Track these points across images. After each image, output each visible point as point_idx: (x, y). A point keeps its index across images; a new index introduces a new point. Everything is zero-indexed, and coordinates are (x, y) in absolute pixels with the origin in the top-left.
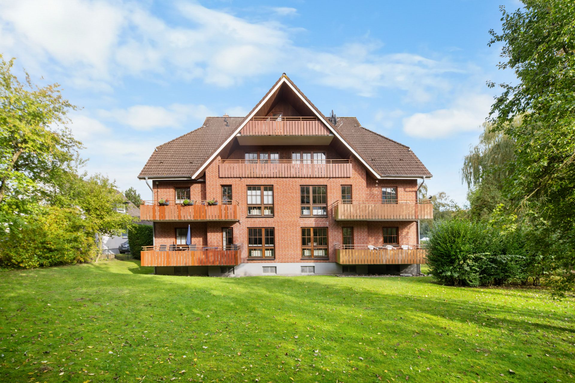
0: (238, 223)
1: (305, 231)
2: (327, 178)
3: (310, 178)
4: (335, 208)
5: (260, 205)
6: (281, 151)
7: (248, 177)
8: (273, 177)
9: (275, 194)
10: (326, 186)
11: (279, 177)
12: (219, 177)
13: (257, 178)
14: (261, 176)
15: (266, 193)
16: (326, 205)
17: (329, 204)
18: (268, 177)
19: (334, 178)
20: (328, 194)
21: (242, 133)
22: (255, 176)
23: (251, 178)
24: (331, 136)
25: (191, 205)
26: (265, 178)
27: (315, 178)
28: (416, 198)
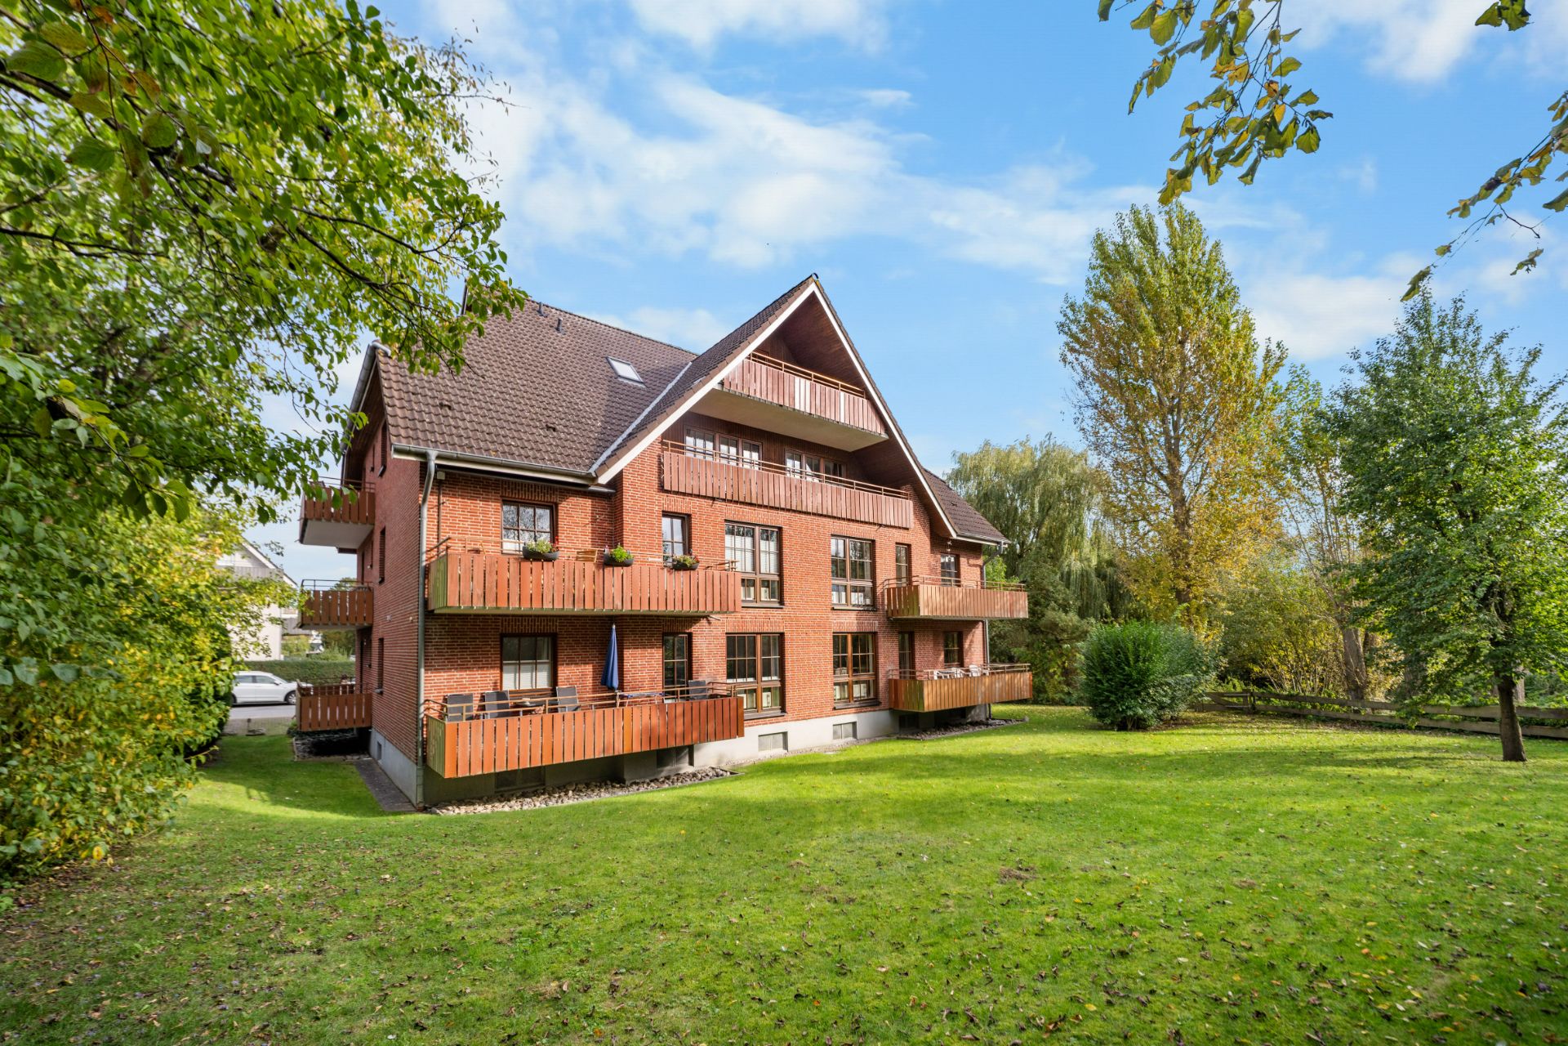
0: (704, 621)
1: (839, 641)
2: (875, 524)
3: (849, 520)
4: (889, 590)
5: (752, 576)
6: (765, 444)
7: (731, 501)
8: (783, 509)
9: (786, 550)
10: (873, 541)
11: (794, 511)
12: (661, 489)
13: (751, 504)
14: (760, 502)
15: (763, 545)
16: (870, 584)
17: (879, 582)
18: (772, 508)
19: (886, 526)
20: (877, 560)
21: (726, 385)
22: (748, 501)
23: (736, 502)
24: (885, 436)
25: (628, 565)
26: (766, 507)
27: (857, 521)
28: (982, 578)
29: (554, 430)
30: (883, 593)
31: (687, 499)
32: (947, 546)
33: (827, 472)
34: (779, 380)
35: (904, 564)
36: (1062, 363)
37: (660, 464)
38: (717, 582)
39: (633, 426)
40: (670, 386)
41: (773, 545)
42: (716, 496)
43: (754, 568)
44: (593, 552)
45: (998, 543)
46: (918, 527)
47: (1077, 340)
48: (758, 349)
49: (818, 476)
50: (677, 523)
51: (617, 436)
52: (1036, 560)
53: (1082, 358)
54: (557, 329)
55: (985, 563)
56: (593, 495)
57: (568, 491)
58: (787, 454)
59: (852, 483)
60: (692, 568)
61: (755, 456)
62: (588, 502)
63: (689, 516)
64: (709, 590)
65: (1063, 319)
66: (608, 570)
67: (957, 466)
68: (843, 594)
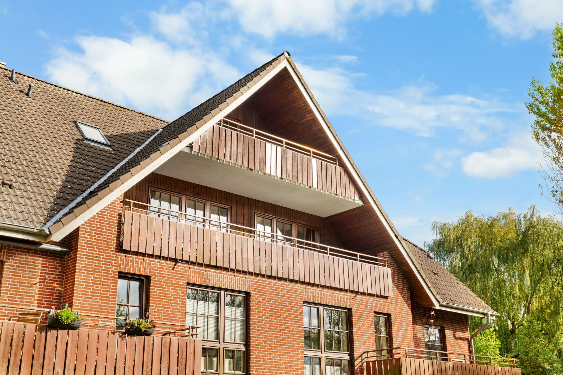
2: (351, 292)
3: (323, 287)
4: (368, 363)
5: (215, 345)
6: (234, 208)
7: (194, 263)
8: (251, 274)
9: (253, 317)
10: (350, 310)
11: (263, 276)
12: (120, 248)
13: (216, 267)
14: (226, 265)
15: (229, 311)
16: (347, 357)
17: (356, 355)
18: (239, 271)
19: (364, 294)
20: (355, 330)
21: (195, 149)
22: (213, 263)
23: (200, 265)
24: (360, 203)
25: (74, 328)
26: (233, 270)
27: (332, 288)
28: (470, 352)
29: (10, 186)
30: (361, 367)
31: (147, 259)
32: (430, 317)
33: (299, 236)
34: (249, 146)
35: (383, 334)
36: (535, 141)
37: (120, 224)
38: (174, 349)
39: (96, 185)
40: (138, 150)
41: (239, 312)
42: (179, 257)
43: (217, 337)
44: (37, 314)
45: (485, 314)
46: (399, 296)
47: (548, 120)
48: (228, 116)
49: (290, 240)
50: (135, 285)
51: (77, 195)
52: (527, 335)
53: (554, 135)
54: (27, 95)
55: (472, 336)
56: (46, 253)
57: (18, 249)
58: (258, 219)
59: (326, 249)
60: (146, 334)
61: (223, 219)
62: (40, 260)
63: (148, 278)
64: (165, 358)
65: (532, 101)
66: (52, 333)
67: (439, 237)
68: (318, 367)
